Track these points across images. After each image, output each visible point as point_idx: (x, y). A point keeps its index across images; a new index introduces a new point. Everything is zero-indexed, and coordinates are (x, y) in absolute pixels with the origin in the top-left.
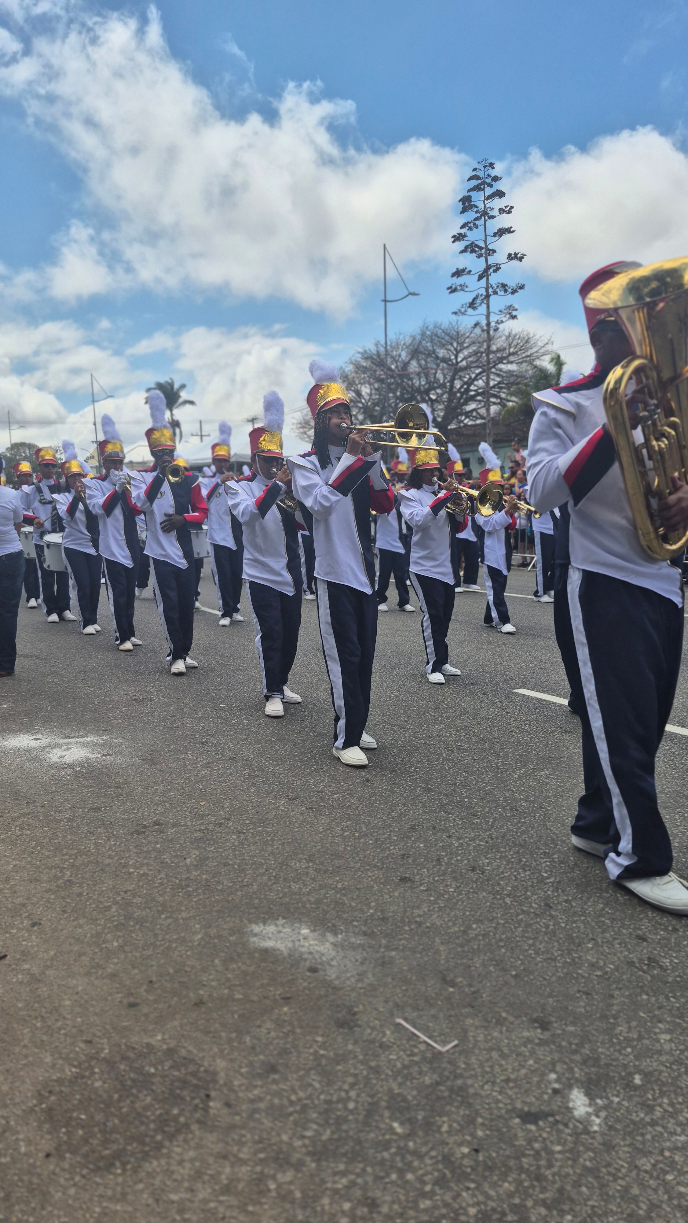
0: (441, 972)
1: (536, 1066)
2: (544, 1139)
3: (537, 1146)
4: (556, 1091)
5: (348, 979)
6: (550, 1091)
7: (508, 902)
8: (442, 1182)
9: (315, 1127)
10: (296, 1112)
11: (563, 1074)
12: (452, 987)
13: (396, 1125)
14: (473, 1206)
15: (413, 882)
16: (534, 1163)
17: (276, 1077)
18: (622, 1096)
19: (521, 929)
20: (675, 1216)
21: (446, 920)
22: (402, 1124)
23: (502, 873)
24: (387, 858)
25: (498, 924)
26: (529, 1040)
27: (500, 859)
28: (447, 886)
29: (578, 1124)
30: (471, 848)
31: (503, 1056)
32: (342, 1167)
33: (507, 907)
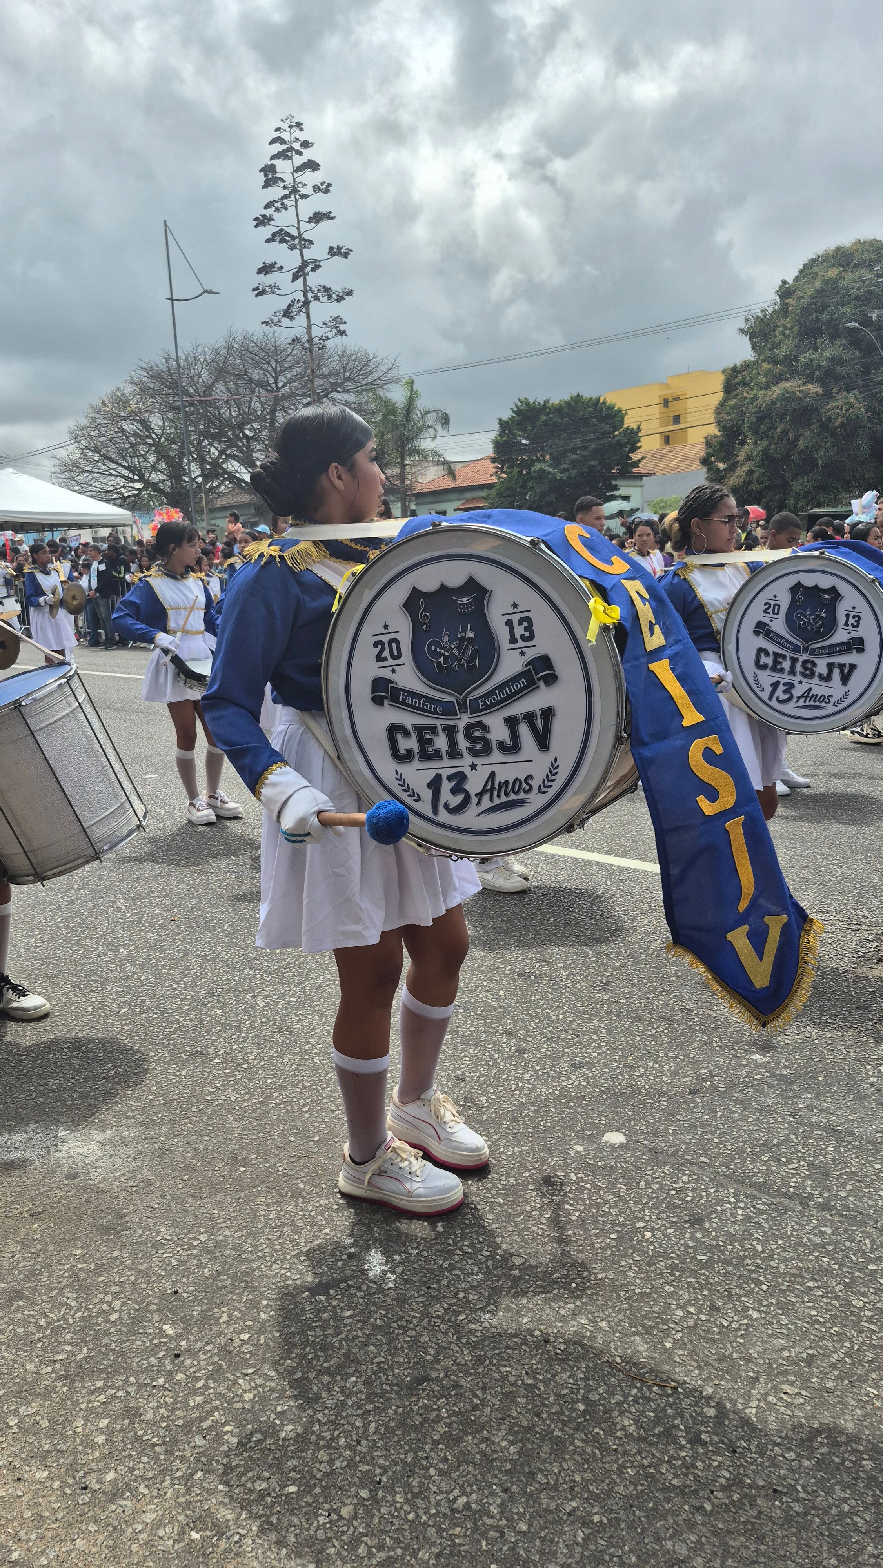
0: (231, 1152)
1: (333, 1233)
2: (335, 1307)
3: (325, 1316)
4: (351, 1256)
5: (117, 1179)
6: (345, 1257)
7: (318, 1061)
8: (217, 1374)
9: (68, 1348)
10: (44, 1337)
11: (362, 1236)
12: (243, 1166)
13: (166, 1327)
14: (249, 1391)
15: (206, 1056)
16: (322, 1333)
17: (21, 1303)
18: (421, 1248)
19: (329, 1089)
20: (463, 1353)
21: (243, 1092)
22: (173, 1324)
23: (314, 1029)
24: (175, 1032)
25: (304, 1087)
26: (326, 1208)
27: (312, 1014)
28: (246, 1053)
29: (372, 1285)
30: (280, 1006)
31: (297, 1230)
32: (100, 1384)
33: (316, 1067)
